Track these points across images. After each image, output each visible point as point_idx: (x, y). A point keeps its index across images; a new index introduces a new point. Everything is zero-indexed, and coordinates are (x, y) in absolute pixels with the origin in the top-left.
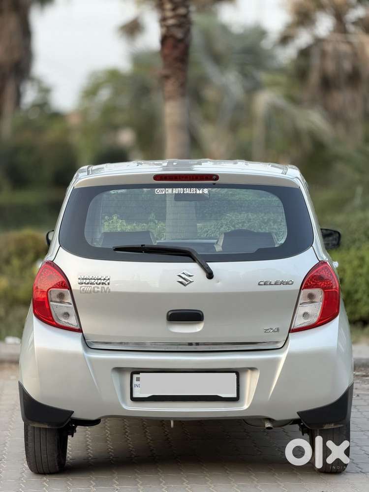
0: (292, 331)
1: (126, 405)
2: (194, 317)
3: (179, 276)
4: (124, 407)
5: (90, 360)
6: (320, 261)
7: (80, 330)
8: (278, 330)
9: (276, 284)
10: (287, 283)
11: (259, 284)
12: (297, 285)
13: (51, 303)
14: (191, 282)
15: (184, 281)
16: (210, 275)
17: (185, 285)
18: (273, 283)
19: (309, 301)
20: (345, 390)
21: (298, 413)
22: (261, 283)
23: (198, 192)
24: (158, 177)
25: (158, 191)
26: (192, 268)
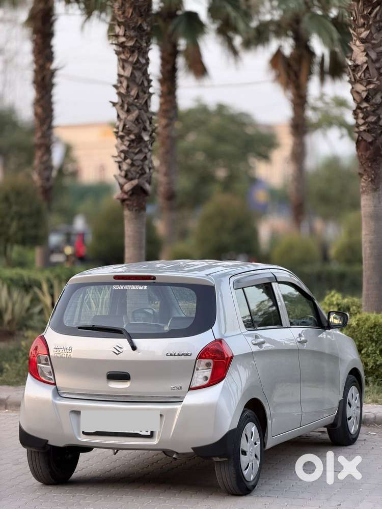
0: (190, 389)
1: (80, 437)
2: (124, 377)
3: (114, 348)
4: (79, 439)
5: (56, 405)
6: (216, 339)
7: (55, 384)
8: (181, 388)
9: (178, 355)
10: (187, 355)
11: (167, 355)
12: (194, 356)
13: (39, 365)
14: (121, 352)
15: (118, 351)
16: (134, 348)
17: (117, 354)
18: (177, 354)
19: (206, 368)
20: (225, 433)
21: (193, 448)
22: (169, 354)
23: (140, 288)
24: (116, 277)
25: (115, 287)
26: (124, 343)
